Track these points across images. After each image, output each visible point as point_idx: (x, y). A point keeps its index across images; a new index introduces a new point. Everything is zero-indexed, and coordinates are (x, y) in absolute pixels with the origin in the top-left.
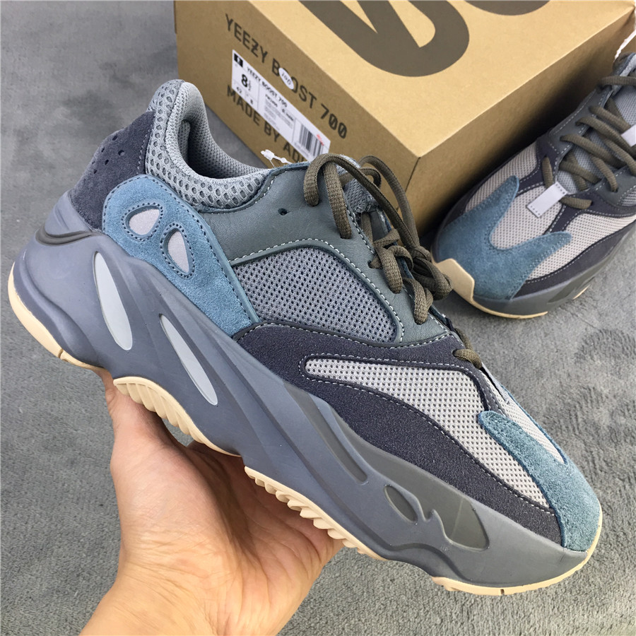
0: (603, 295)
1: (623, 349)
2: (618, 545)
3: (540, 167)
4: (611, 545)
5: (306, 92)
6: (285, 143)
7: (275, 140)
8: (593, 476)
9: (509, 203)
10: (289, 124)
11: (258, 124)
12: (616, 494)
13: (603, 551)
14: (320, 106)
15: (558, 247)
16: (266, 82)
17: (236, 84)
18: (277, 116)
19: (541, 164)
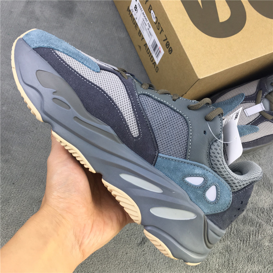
0: (265, 156)
1: (264, 183)
2: (228, 268)
3: (257, 93)
4: (225, 266)
5: (160, 26)
6: (145, 43)
7: (142, 40)
8: (229, 235)
9: (236, 106)
10: (149, 36)
11: (136, 30)
12: (236, 246)
13: (220, 268)
14: (164, 36)
15: (251, 132)
16: (144, 13)
17: (132, 7)
18: (145, 30)
19: (258, 92)
